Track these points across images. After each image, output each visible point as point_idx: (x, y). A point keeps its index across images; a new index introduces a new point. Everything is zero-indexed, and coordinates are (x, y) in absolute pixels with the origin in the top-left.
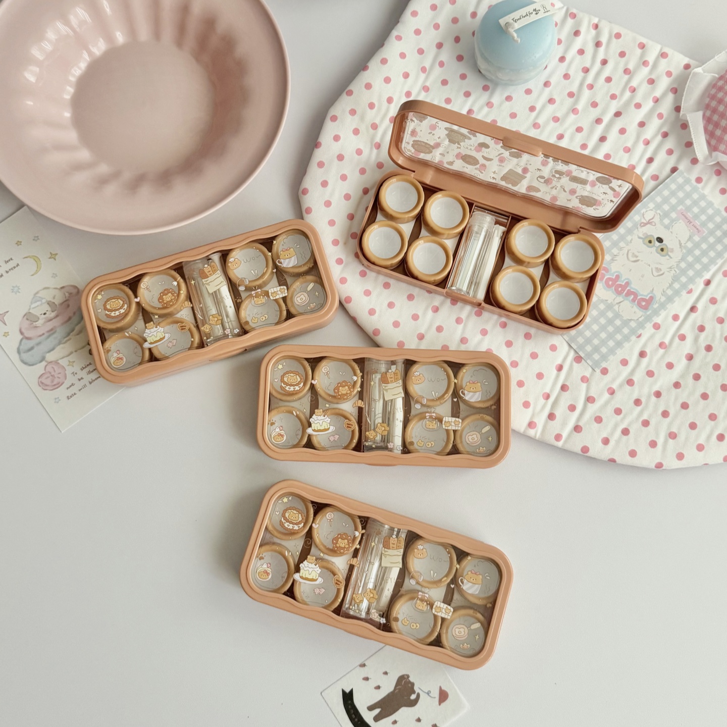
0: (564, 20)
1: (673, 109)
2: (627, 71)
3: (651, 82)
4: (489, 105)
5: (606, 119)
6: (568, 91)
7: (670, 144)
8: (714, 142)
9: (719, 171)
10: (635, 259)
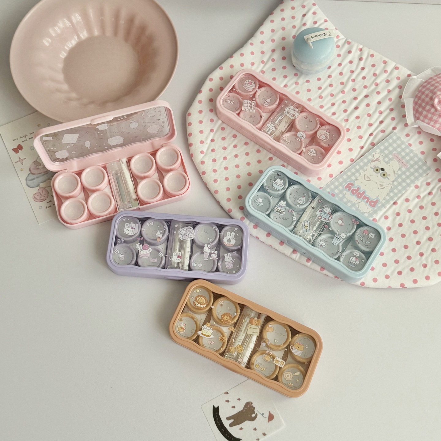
0: (344, 45)
1: (398, 96)
2: (375, 75)
3: (388, 81)
4: (297, 83)
5: (360, 98)
6: (341, 81)
7: (393, 114)
8: (417, 115)
9: (420, 131)
10: (369, 179)
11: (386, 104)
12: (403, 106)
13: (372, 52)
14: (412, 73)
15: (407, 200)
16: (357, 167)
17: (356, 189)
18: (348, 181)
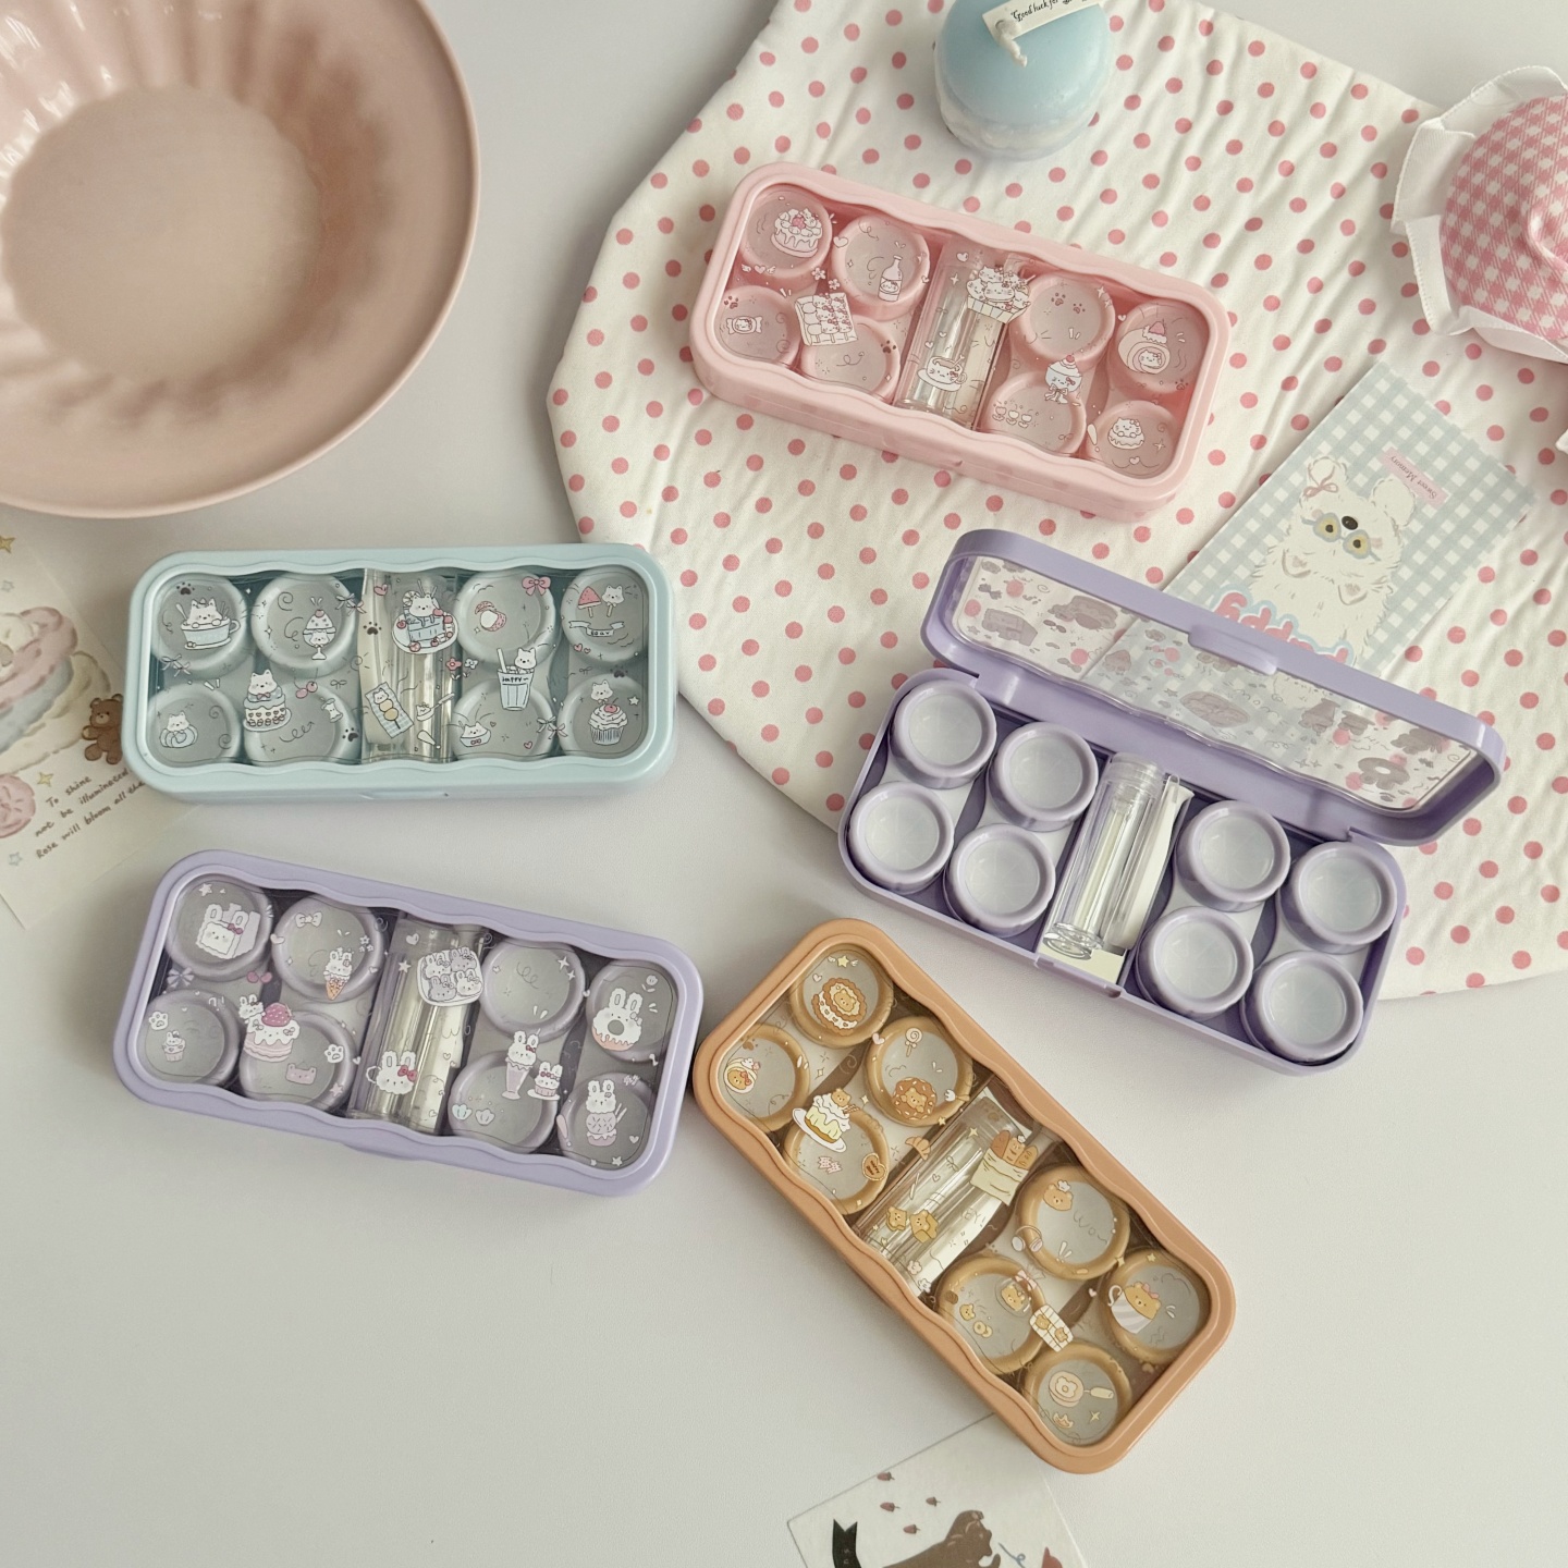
0: (1137, 14)
1: (1378, 212)
2: (1275, 128)
3: (1330, 151)
4: (971, 204)
5: (1227, 237)
6: (1145, 173)
7: (1367, 288)
8: (1462, 284)
9: (1476, 348)
10: (1301, 570)
11: (1335, 247)
12: (1402, 249)
13: (1254, 33)
14: (1422, 107)
15: (1456, 635)
16: (1253, 525)
17: (1259, 616)
18: (1222, 586)
